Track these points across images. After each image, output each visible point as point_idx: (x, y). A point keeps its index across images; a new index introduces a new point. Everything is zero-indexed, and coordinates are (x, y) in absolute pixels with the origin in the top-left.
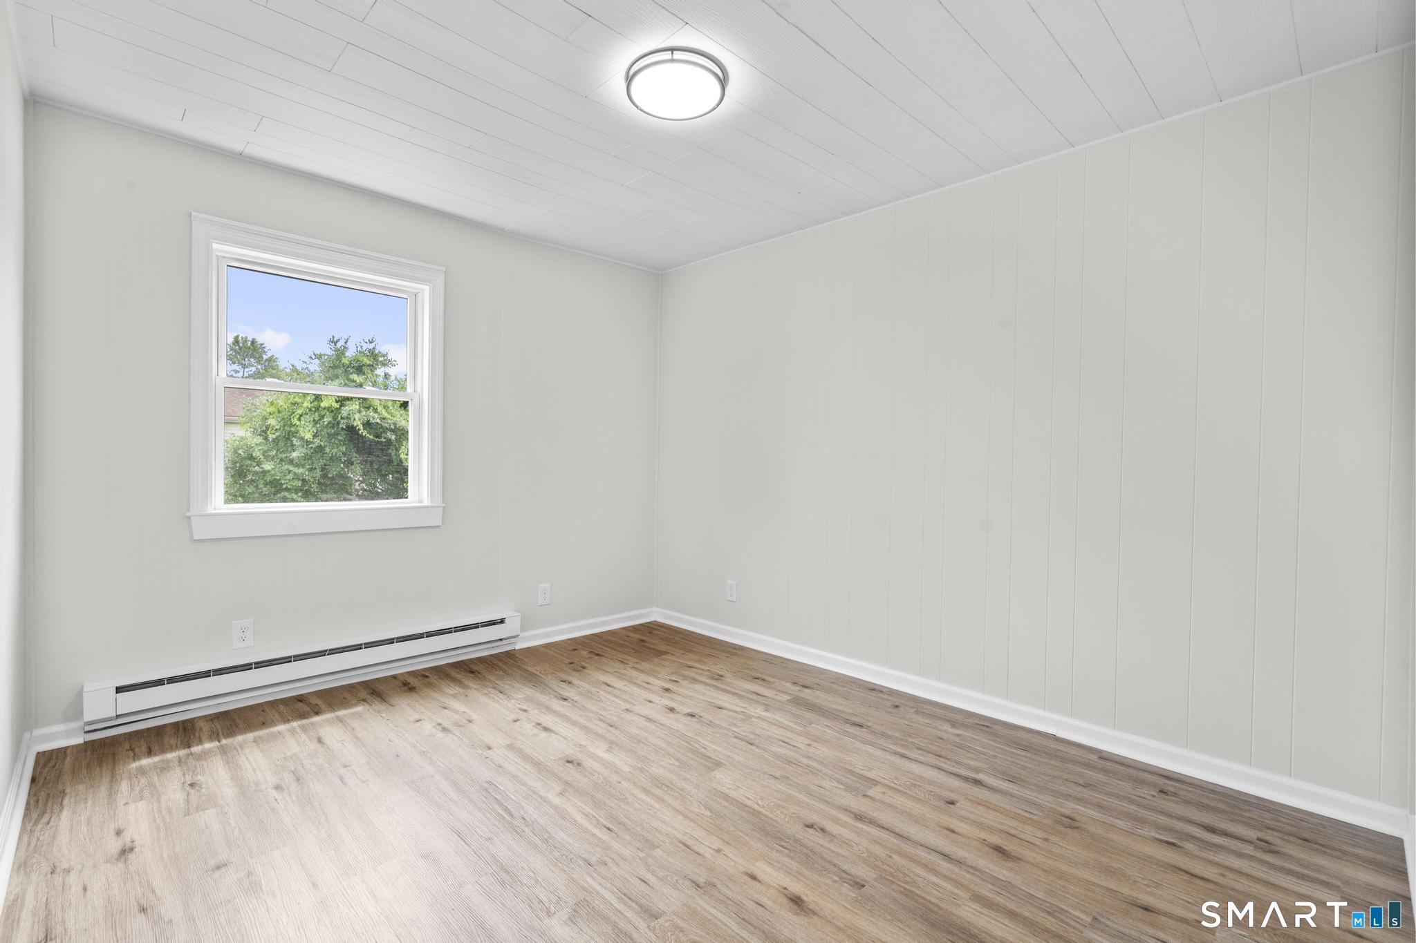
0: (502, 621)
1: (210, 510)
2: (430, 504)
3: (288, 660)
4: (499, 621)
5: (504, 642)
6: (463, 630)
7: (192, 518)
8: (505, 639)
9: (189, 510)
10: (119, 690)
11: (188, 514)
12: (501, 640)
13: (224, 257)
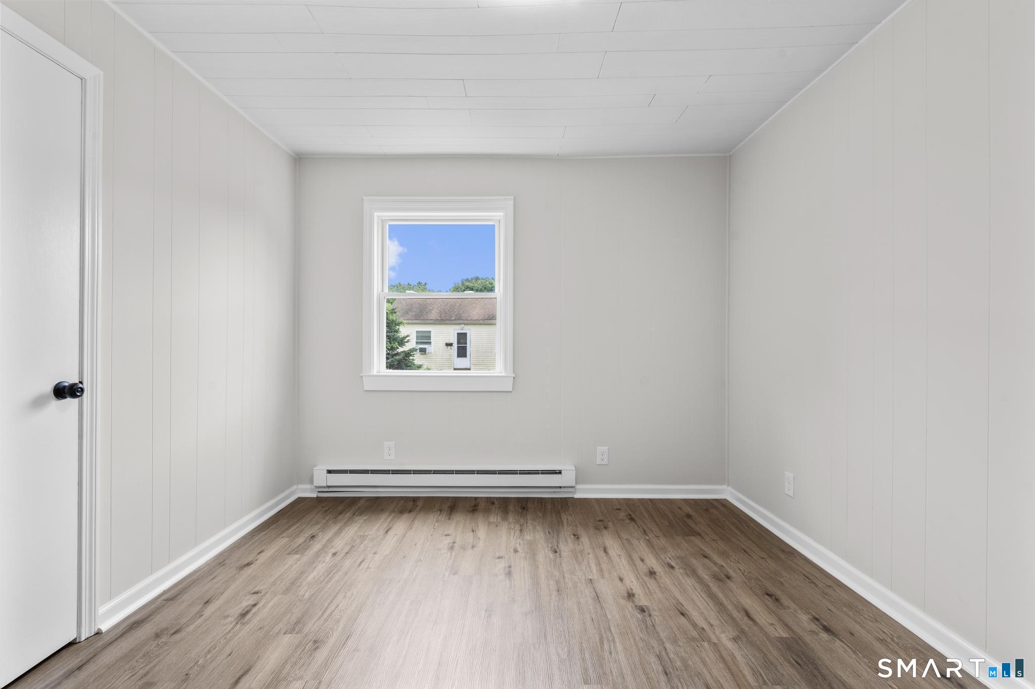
0: (560, 472)
1: (372, 374)
2: (503, 374)
3: (409, 472)
4: (558, 472)
5: (562, 490)
6: (529, 474)
7: (363, 377)
8: (564, 487)
9: (362, 373)
10: (329, 472)
11: (361, 375)
12: (560, 487)
13: (386, 220)
